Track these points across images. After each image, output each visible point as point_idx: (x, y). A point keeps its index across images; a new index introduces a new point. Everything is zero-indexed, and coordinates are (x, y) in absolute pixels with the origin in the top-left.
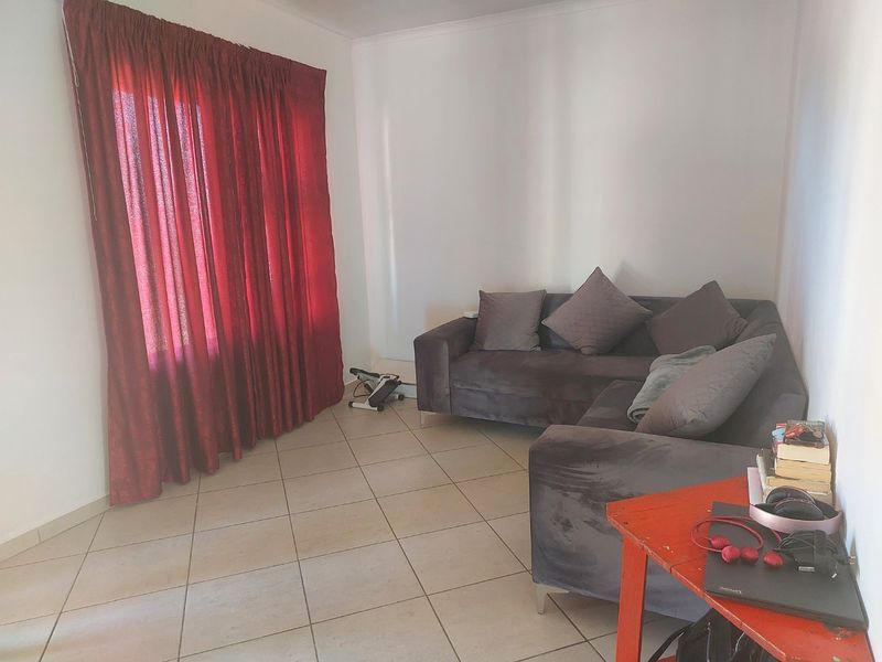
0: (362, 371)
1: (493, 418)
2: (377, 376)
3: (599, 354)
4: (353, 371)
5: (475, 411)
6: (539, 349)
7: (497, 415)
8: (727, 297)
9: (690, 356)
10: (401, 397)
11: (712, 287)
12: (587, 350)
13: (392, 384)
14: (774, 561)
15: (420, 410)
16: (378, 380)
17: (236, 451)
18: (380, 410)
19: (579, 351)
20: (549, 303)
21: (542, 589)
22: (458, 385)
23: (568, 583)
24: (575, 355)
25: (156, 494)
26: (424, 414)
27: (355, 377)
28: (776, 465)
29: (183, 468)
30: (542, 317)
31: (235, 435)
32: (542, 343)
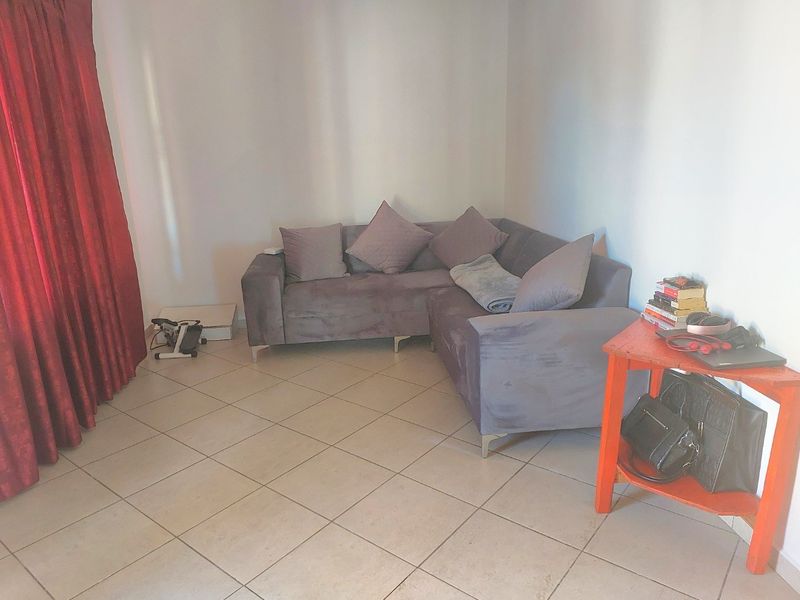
0: (167, 321)
1: (328, 339)
2: (175, 324)
3: (400, 273)
4: (155, 321)
5: (311, 336)
6: (349, 274)
7: (332, 336)
8: (486, 217)
9: (480, 262)
10: (204, 341)
11: (471, 211)
12: (390, 271)
13: (196, 329)
14: (727, 346)
15: (250, 345)
16: (177, 328)
17: (89, 418)
18: (194, 355)
19: (382, 272)
20: (347, 234)
21: (487, 439)
22: (293, 315)
23: (507, 427)
24: (381, 276)
25: (35, 479)
26: (256, 349)
27: (157, 327)
28: (674, 304)
29: (52, 445)
30: (344, 247)
31: (87, 402)
32: (349, 269)
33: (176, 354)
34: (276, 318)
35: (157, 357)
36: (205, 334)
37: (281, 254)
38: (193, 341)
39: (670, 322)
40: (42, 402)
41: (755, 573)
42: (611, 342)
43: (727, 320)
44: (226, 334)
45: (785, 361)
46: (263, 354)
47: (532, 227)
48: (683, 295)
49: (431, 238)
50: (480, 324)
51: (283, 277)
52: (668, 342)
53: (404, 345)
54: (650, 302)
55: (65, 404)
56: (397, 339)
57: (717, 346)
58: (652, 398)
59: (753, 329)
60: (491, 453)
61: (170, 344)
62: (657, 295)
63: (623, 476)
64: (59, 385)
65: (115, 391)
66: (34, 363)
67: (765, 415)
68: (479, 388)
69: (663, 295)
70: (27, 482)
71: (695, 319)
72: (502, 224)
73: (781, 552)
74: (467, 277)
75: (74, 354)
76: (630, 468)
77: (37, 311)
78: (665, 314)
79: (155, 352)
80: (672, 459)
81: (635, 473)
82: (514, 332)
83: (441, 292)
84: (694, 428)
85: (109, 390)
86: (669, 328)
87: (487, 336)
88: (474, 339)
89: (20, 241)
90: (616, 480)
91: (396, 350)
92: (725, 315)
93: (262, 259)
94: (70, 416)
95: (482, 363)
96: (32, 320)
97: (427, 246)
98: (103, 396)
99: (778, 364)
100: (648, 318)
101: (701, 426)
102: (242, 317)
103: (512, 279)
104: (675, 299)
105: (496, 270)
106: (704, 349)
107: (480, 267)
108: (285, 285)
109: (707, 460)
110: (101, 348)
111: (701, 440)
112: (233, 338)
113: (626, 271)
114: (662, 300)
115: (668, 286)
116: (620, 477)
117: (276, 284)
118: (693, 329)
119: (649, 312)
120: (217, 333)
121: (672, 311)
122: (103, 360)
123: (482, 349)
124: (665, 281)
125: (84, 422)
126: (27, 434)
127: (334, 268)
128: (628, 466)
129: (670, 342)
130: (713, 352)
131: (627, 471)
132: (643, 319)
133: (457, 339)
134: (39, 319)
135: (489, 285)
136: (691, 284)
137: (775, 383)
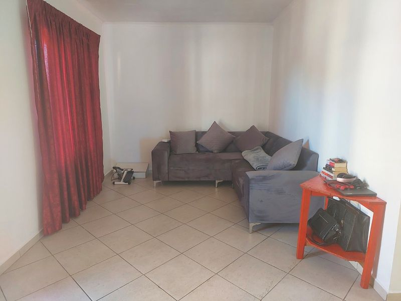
0: (119, 168)
1: (186, 180)
2: (122, 170)
3: (220, 153)
4: (114, 168)
5: (179, 178)
6: (197, 152)
8: (260, 130)
9: (255, 150)
10: (134, 178)
11: (253, 127)
12: (216, 151)
13: (131, 173)
14: (352, 187)
15: (153, 180)
16: (123, 172)
17: (84, 206)
18: (129, 184)
19: (212, 152)
20: (198, 135)
21: (252, 225)
22: (172, 168)
23: (261, 220)
24: (211, 153)
25: (60, 228)
26: (155, 182)
27: (115, 171)
28: (333, 169)
29: (68, 215)
30: (196, 140)
31: (83, 199)
32: (198, 150)
33: (122, 183)
34: (165, 169)
35: (114, 183)
36: (135, 175)
37: (169, 142)
38: (130, 177)
39: (331, 177)
40: (66, 197)
41: (364, 288)
42: (304, 183)
43: (355, 177)
44: (143, 175)
45: (376, 194)
46: (159, 185)
47: (281, 136)
48: (336, 165)
49: (234, 138)
50: (250, 174)
51: (169, 152)
52: (328, 184)
53: (220, 184)
54: (324, 168)
55: (75, 198)
56: (217, 182)
57: (347, 187)
58: (323, 210)
59: (364, 181)
60: (253, 232)
61: (119, 179)
62: (327, 165)
63: (308, 243)
64: (73, 190)
65: (94, 196)
66: (65, 180)
67: (369, 218)
68: (249, 202)
69: (329, 165)
70: (57, 228)
71: (341, 176)
72: (267, 134)
73: (376, 280)
74: (249, 156)
75: (80, 178)
76: (312, 239)
77: (68, 159)
78: (329, 173)
79: (113, 181)
80: (329, 236)
81: (313, 241)
82: (265, 178)
83: (237, 161)
84: (339, 223)
85: (92, 195)
86: (330, 179)
87: (253, 179)
88: (248, 181)
89: (65, 130)
90: (305, 245)
91: (216, 186)
92: (354, 175)
93: (161, 144)
94: (76, 203)
95: (250, 191)
96: (66, 162)
97: (233, 141)
98: (89, 198)
99: (374, 195)
100: (323, 175)
101: (342, 221)
102: (151, 169)
103: (268, 157)
104: (334, 167)
105: (262, 153)
106: (342, 188)
107: (255, 152)
108: (170, 155)
109: (344, 237)
110: (91, 177)
111: (342, 228)
112: (146, 178)
113: (317, 155)
114: (329, 168)
115: (331, 161)
116: (307, 244)
117: (166, 154)
118: (340, 180)
119: (323, 172)
120: (140, 175)
121: (332, 172)
122: (91, 182)
123: (251, 185)
124: (330, 159)
125: (82, 207)
126: (59, 209)
127: (191, 149)
128: (311, 238)
129: (329, 185)
130: (346, 189)
131: (310, 240)
132: (321, 176)
133: (241, 181)
134: (68, 162)
135: (258, 159)
136: (340, 161)
137: (370, 202)
